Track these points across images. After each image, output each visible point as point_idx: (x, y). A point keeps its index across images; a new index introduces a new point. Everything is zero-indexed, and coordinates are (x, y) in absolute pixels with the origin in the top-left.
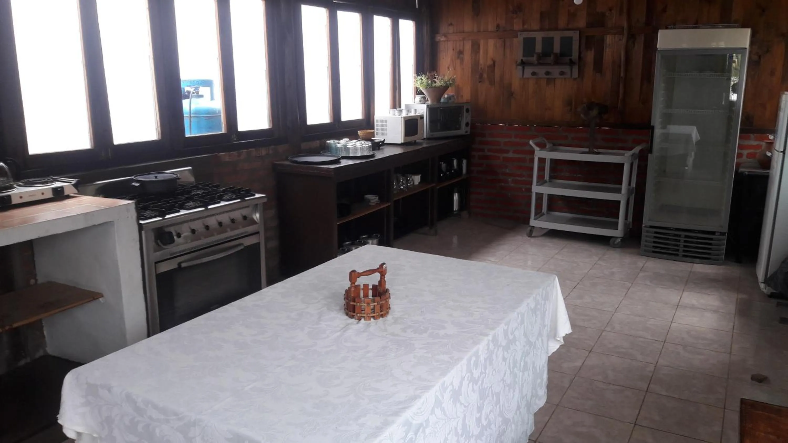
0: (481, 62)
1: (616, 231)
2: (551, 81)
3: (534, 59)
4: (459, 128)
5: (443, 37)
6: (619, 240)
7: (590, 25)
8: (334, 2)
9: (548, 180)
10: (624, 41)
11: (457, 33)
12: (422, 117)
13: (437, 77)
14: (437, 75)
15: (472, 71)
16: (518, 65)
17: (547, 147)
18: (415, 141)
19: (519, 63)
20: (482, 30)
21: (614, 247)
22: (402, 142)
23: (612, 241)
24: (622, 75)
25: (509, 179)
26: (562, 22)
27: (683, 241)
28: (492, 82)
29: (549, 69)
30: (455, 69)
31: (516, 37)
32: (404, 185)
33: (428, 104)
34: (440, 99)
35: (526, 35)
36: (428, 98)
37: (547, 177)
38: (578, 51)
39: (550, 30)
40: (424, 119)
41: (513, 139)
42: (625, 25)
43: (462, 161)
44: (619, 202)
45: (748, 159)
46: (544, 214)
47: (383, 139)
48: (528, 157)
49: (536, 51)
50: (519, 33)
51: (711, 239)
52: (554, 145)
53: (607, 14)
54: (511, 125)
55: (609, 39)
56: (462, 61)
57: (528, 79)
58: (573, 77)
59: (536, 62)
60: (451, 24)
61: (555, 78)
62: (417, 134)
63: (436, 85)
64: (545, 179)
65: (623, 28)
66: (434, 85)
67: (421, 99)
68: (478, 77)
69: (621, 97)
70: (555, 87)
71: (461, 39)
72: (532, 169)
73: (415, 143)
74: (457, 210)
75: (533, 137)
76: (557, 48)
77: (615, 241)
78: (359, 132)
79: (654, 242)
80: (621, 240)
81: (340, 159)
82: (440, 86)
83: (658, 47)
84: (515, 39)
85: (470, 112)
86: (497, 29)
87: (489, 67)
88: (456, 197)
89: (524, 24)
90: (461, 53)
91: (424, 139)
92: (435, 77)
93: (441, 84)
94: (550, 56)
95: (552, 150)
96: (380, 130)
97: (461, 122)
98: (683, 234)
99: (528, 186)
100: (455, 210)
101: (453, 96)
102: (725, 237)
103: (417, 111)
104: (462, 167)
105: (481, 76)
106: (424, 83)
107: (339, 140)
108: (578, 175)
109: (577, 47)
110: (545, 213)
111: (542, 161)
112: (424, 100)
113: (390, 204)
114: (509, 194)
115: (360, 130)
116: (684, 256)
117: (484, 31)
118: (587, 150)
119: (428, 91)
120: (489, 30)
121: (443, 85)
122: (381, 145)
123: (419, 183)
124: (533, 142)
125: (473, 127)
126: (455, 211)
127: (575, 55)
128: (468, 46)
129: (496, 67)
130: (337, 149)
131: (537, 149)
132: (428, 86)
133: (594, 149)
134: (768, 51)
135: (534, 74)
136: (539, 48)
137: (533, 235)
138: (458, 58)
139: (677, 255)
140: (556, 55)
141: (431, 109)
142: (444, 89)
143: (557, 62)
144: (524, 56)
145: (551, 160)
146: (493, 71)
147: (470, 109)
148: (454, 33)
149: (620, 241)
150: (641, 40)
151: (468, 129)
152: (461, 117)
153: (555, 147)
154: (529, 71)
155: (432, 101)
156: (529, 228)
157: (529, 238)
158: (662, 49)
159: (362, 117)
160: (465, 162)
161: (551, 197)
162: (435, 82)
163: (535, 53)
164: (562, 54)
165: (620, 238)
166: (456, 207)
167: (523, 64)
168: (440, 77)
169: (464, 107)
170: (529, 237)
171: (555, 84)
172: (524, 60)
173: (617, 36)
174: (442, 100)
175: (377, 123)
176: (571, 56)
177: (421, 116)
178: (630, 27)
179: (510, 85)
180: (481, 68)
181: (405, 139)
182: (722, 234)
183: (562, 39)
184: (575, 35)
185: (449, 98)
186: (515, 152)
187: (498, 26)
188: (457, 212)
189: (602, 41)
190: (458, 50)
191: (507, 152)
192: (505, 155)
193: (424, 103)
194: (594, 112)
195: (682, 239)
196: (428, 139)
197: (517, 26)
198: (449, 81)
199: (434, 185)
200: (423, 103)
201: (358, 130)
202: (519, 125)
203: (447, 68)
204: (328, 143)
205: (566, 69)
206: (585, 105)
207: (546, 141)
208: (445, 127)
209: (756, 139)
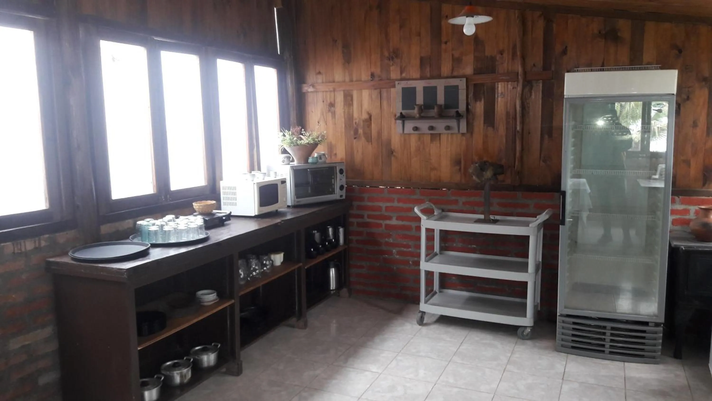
0: (356, 115)
1: (525, 318)
2: (436, 137)
3: (415, 112)
4: (332, 192)
5: (311, 87)
6: (529, 330)
7: (478, 72)
8: (155, 40)
9: (438, 252)
10: (519, 89)
11: (326, 82)
12: (283, 182)
13: (305, 133)
14: (304, 131)
15: (345, 126)
16: (396, 119)
17: (435, 213)
18: (277, 211)
19: (398, 117)
20: (354, 79)
21: (523, 339)
22: (256, 214)
23: (520, 331)
24: (518, 128)
25: (394, 251)
26: (446, 69)
27: (609, 334)
28: (368, 138)
29: (433, 123)
30: (326, 124)
31: (394, 86)
32: (257, 271)
33: (294, 164)
34: (308, 159)
35: (404, 84)
36: (293, 157)
37: (437, 249)
38: (465, 101)
39: (432, 77)
40: (286, 185)
41: (396, 204)
42: (520, 70)
43: (338, 229)
44: (526, 283)
45: (674, 227)
46: (436, 293)
47: (228, 212)
48: (414, 224)
49: (417, 103)
50: (397, 82)
51: (644, 332)
52: (443, 210)
53: (498, 58)
54: (394, 188)
55: (500, 87)
56: (334, 114)
57: (409, 134)
58: (461, 131)
59: (418, 115)
60: (319, 73)
61: (440, 134)
62: (277, 201)
63: (301, 143)
64: (435, 250)
65: (518, 73)
66: (299, 142)
67: (284, 159)
68: (352, 133)
69: (518, 154)
70: (440, 143)
71: (332, 89)
72: (419, 238)
73: (276, 214)
74: (334, 288)
75: (418, 202)
76: (441, 99)
77: (523, 331)
78: (193, 204)
79: (573, 335)
80: (531, 330)
81: (148, 249)
82: (306, 144)
83: (565, 94)
84: (392, 90)
85: (344, 174)
86: (371, 78)
87: (365, 121)
88: (332, 272)
89: (401, 73)
90: (332, 105)
91: (288, 206)
92: (302, 133)
93: (307, 141)
94: (434, 109)
95: (441, 218)
96: (228, 199)
97: (334, 185)
98: (609, 325)
99: (416, 259)
100: (331, 289)
101: (324, 155)
102: (661, 329)
103: (277, 173)
104: (339, 237)
105: (356, 132)
106: (286, 140)
107: (156, 219)
108: (473, 246)
109: (465, 97)
110: (437, 291)
111: (430, 231)
112: (290, 160)
113: (233, 301)
114: (395, 268)
115: (196, 201)
116: (611, 353)
117: (357, 81)
118: (482, 217)
119: (293, 150)
120: (363, 79)
121: (310, 143)
122: (226, 220)
123: (282, 263)
124: (418, 210)
125: (350, 190)
126: (333, 290)
127: (462, 107)
128: (340, 98)
129: (372, 122)
130: (149, 233)
131: (423, 218)
132: (291, 143)
133: (491, 216)
134: (688, 98)
135: (416, 129)
136: (420, 100)
137: (425, 322)
138: (329, 111)
139: (603, 351)
140: (440, 106)
141: (296, 172)
142: (313, 146)
143: (441, 116)
144: (403, 109)
145: (441, 231)
146: (369, 126)
147: (344, 170)
148: (323, 82)
149: (530, 332)
150: (539, 87)
151: (344, 193)
152: (334, 178)
153: (444, 213)
154: (409, 125)
155: (299, 160)
156: (420, 314)
157: (420, 327)
158: (569, 97)
159: (205, 184)
160: (341, 230)
161: (443, 276)
162: (301, 139)
163: (416, 105)
164: (447, 106)
165: (530, 328)
166: (333, 285)
167: (403, 117)
168: (308, 134)
169: (337, 167)
170: (420, 325)
171: (440, 139)
172: (403, 113)
173: (510, 83)
174: (310, 160)
175: (224, 191)
176: (458, 107)
177: (281, 180)
178: (525, 73)
179: (389, 142)
180: (356, 123)
181: (259, 210)
182: (657, 325)
183: (446, 88)
184: (461, 84)
185: (320, 157)
186: (398, 218)
187: (372, 75)
188: (334, 291)
189: (493, 90)
190: (329, 101)
191: (390, 218)
192: (388, 222)
193: (289, 164)
194: (489, 174)
195: (608, 332)
196: (295, 207)
197: (394, 74)
198: (318, 137)
199: (301, 264)
200: (287, 163)
201: (193, 202)
202: (401, 188)
203: (317, 123)
204: (139, 224)
205: (453, 123)
206: (477, 165)
207: (434, 206)
208: (317, 192)
209: (682, 203)
